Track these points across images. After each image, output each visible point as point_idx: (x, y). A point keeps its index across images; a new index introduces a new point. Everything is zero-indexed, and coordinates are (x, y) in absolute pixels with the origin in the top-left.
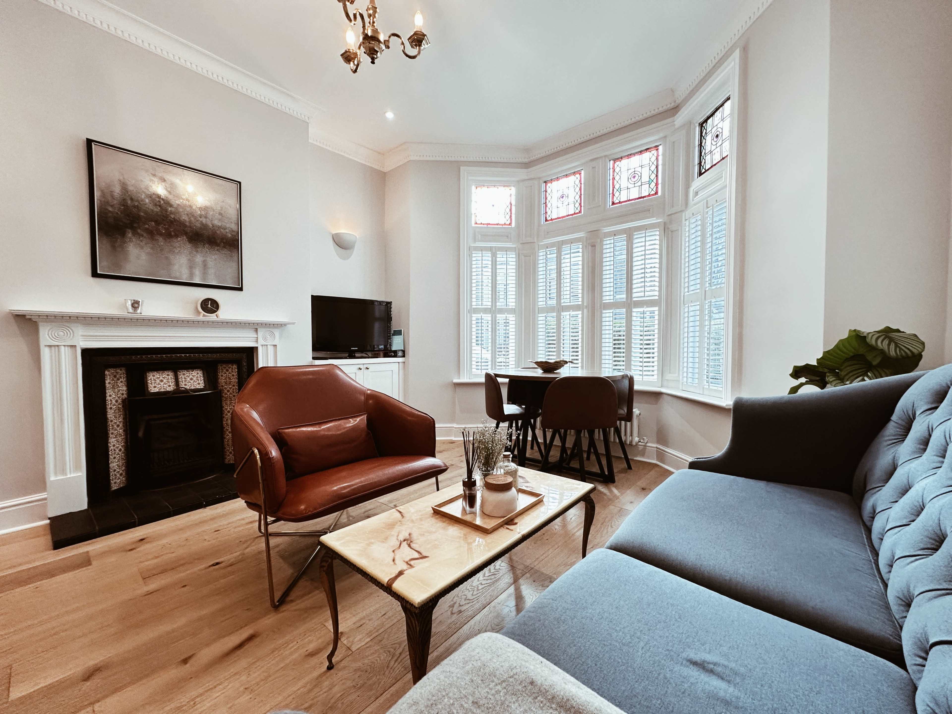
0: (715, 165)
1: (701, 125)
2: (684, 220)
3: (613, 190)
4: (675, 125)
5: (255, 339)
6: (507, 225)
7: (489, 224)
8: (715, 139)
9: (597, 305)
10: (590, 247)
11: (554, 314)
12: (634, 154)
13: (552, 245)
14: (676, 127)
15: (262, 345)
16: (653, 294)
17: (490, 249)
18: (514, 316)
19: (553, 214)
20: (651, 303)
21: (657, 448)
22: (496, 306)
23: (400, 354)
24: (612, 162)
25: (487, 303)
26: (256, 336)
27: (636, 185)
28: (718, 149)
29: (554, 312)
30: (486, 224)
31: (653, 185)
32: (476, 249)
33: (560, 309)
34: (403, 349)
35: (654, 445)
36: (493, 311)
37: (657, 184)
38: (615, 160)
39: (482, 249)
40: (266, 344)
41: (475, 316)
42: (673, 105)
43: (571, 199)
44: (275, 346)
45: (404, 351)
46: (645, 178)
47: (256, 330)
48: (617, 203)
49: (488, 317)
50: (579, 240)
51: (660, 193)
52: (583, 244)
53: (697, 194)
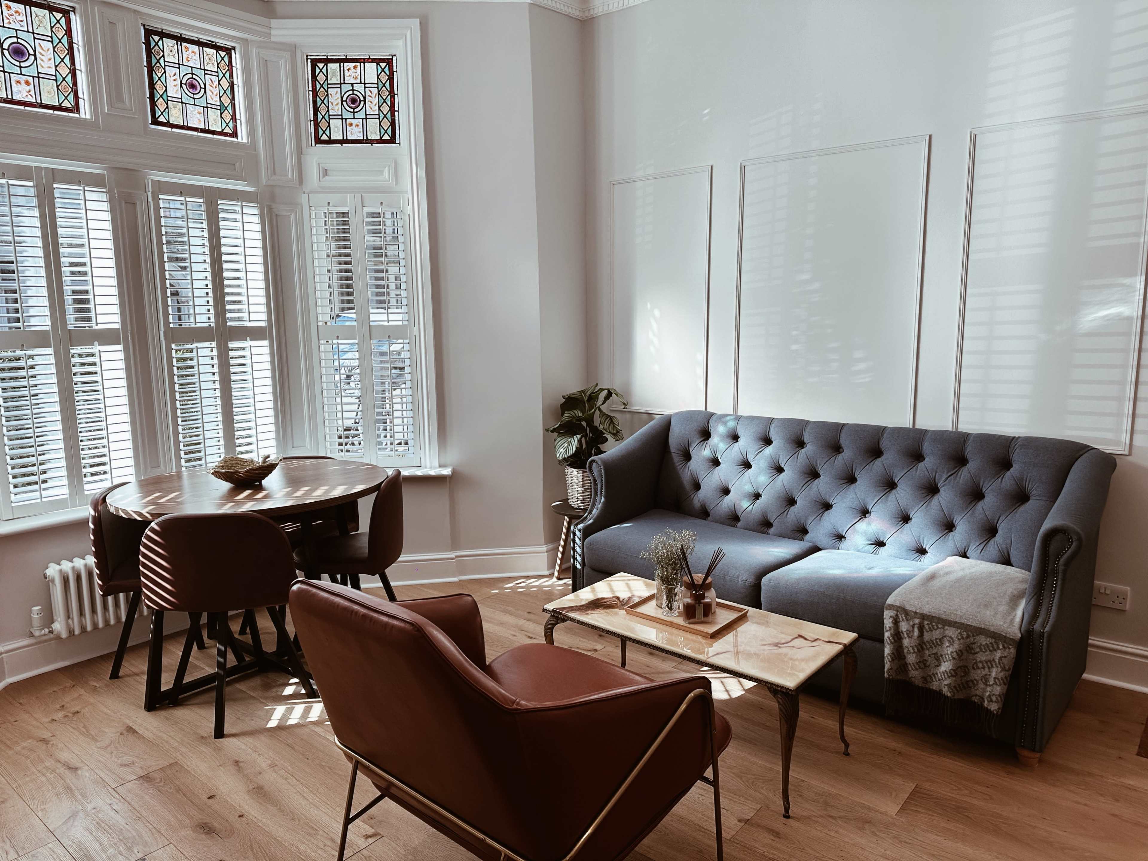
0: (352, 142)
1: (313, 62)
2: (305, 205)
10: (124, 205)
16: (259, 317)
20: (255, 333)
27: (196, 103)
31: (227, 115)
46: (212, 98)
50: (96, 181)
51: (243, 137)
52: (110, 193)
53: (326, 172)
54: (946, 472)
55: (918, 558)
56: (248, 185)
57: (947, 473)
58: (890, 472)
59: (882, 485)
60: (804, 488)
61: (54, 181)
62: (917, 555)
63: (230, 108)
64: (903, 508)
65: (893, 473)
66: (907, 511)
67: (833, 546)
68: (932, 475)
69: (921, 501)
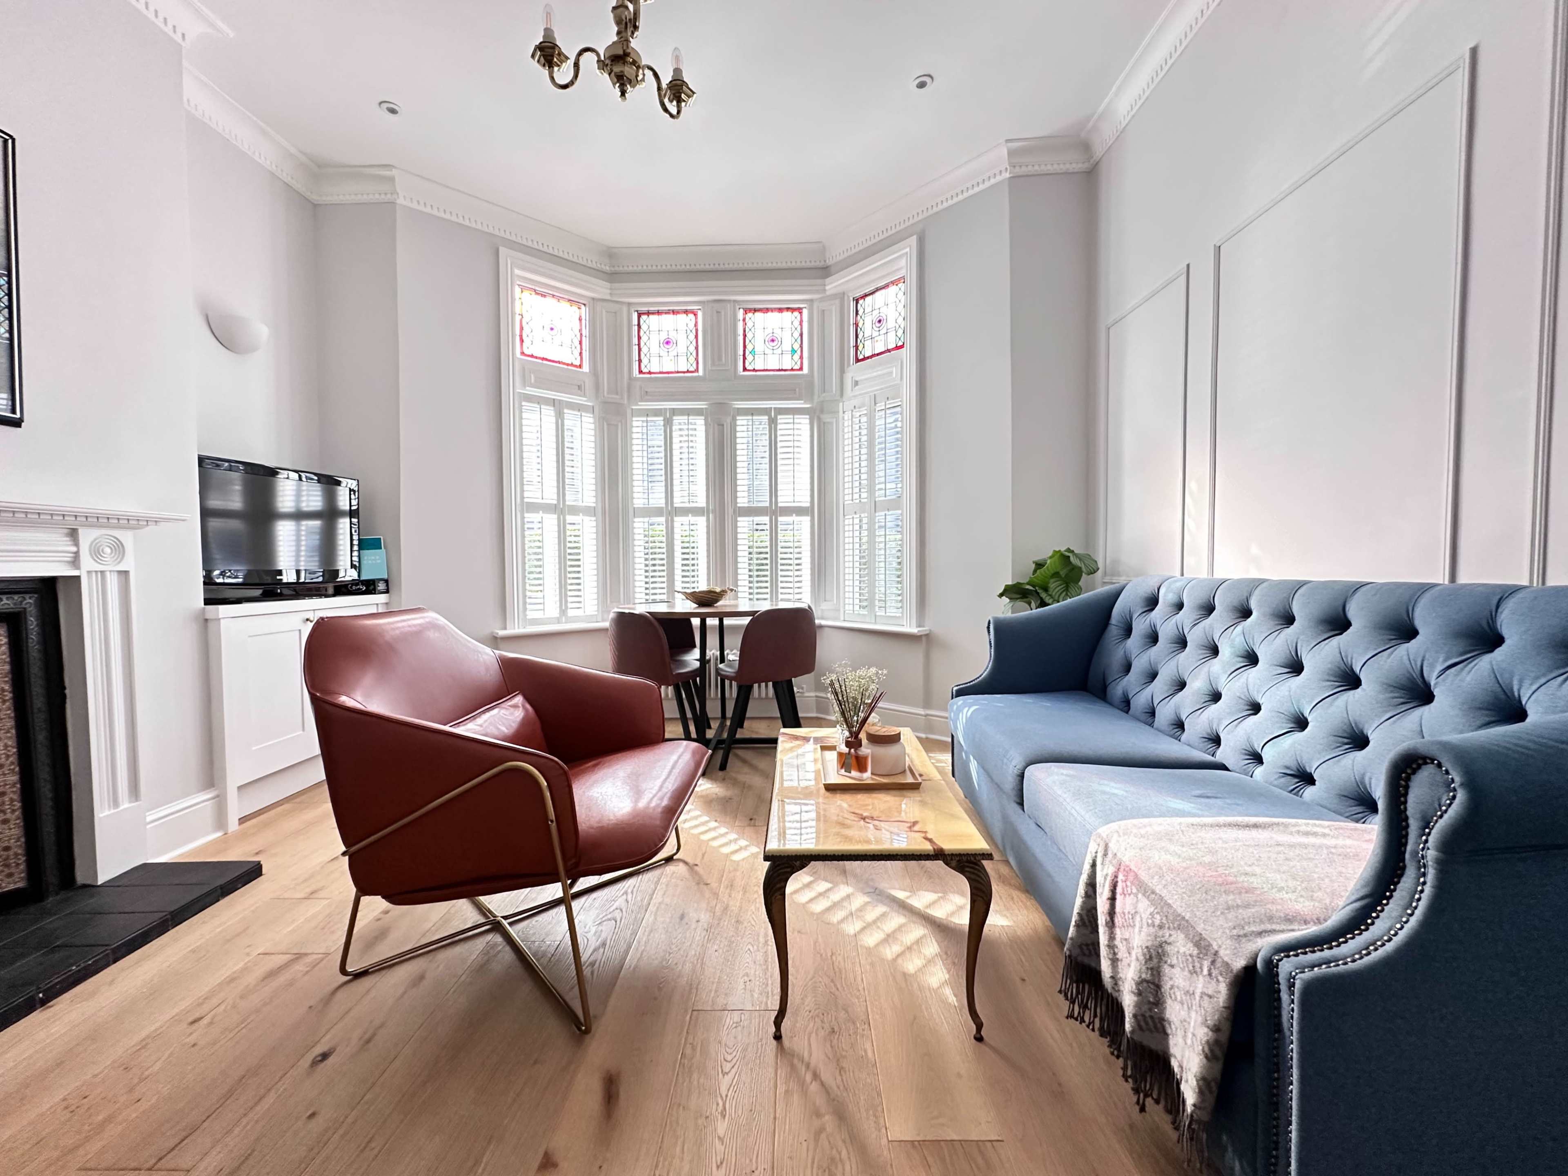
0: (878, 355)
1: (857, 301)
2: (841, 412)
3: (744, 351)
4: (825, 290)
5: (69, 557)
6: (576, 366)
7: (546, 360)
8: (878, 325)
9: (729, 511)
10: (716, 426)
11: (662, 519)
12: (772, 310)
13: (657, 413)
14: (828, 293)
15: (89, 572)
16: (803, 499)
17: (553, 402)
18: (594, 518)
19: (653, 365)
20: (800, 511)
21: (817, 697)
22: (564, 500)
23: (381, 586)
24: (742, 311)
25: (551, 497)
26: (74, 549)
27: (775, 352)
28: (882, 337)
29: (662, 516)
30: (540, 358)
31: (797, 357)
32: (530, 398)
33: (671, 511)
34: (386, 577)
35: (813, 694)
36: (560, 509)
37: (801, 357)
38: (746, 311)
39: (540, 401)
40: (101, 568)
41: (529, 516)
42: (822, 264)
43: (682, 348)
44: (124, 574)
45: (386, 581)
46: (787, 346)
47: (73, 534)
48: (749, 370)
49: (551, 520)
50: (698, 412)
51: (806, 370)
52: (706, 420)
53: (856, 383)
54: (1441, 659)
55: (1360, 815)
56: (805, 403)
57: (1445, 661)
58: (1347, 657)
59: (1332, 679)
60: (1231, 677)
61: (674, 415)
62: (1359, 809)
63: (799, 352)
64: (1354, 720)
65: (1352, 658)
66: (1361, 726)
67: (1245, 770)
68: (1416, 665)
69: (1386, 712)
